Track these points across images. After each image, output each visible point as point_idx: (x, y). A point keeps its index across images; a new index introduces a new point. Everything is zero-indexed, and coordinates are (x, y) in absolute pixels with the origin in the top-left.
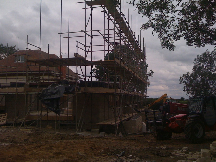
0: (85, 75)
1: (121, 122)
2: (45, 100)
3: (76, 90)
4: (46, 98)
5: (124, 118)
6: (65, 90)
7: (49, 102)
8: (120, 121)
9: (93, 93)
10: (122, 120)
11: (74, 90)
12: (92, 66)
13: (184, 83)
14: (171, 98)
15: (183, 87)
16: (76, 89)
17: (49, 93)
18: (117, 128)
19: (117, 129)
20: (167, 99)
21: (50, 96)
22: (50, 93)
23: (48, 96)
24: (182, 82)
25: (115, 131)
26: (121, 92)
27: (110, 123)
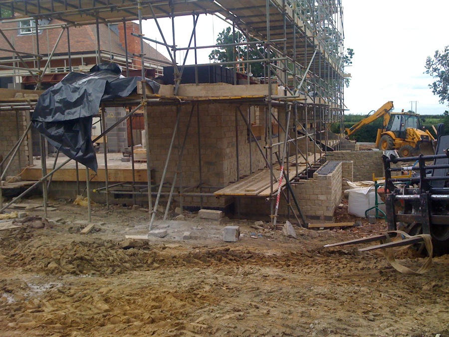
0: (172, 44)
1: (287, 185)
2: (50, 125)
3: (140, 91)
4: (50, 119)
5: (295, 172)
6: (106, 92)
7: (61, 131)
8: (284, 182)
9: (200, 99)
10: (290, 178)
11: (135, 90)
12: (196, 16)
13: (435, 74)
14: (405, 111)
15: (433, 84)
16: (143, 88)
17: (57, 102)
18: (275, 205)
19: (277, 207)
20: (393, 115)
21: (63, 113)
22: (60, 101)
23: (55, 114)
24: (431, 69)
25: (272, 216)
26: (286, 95)
27: (254, 191)
